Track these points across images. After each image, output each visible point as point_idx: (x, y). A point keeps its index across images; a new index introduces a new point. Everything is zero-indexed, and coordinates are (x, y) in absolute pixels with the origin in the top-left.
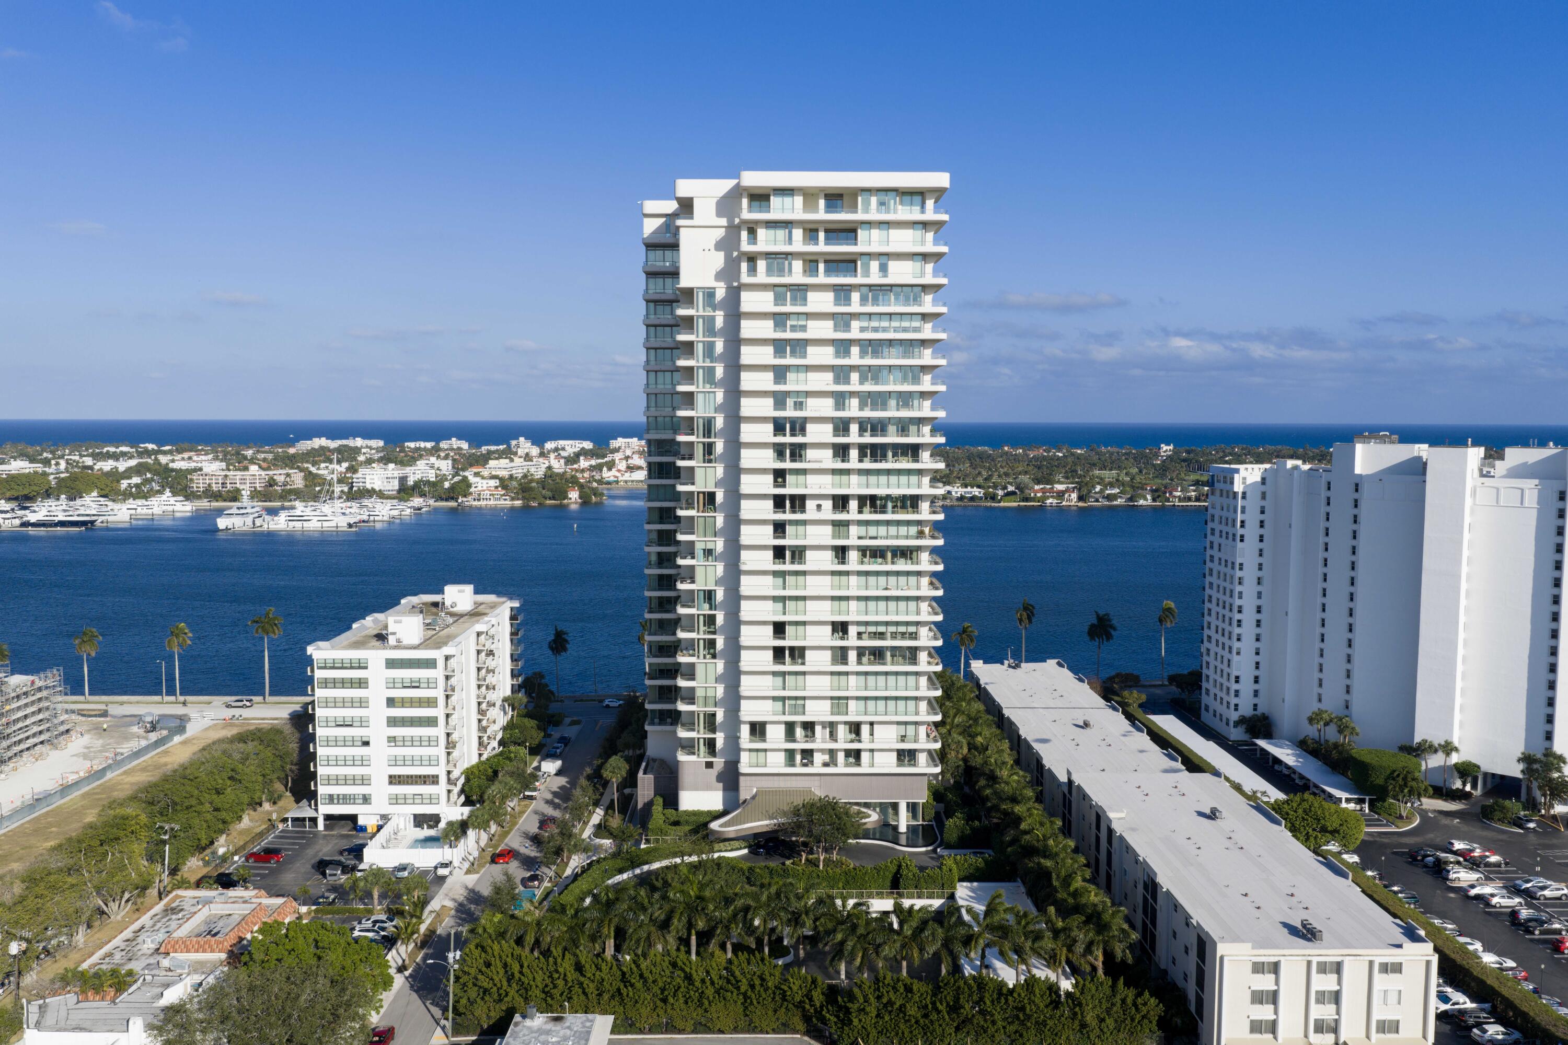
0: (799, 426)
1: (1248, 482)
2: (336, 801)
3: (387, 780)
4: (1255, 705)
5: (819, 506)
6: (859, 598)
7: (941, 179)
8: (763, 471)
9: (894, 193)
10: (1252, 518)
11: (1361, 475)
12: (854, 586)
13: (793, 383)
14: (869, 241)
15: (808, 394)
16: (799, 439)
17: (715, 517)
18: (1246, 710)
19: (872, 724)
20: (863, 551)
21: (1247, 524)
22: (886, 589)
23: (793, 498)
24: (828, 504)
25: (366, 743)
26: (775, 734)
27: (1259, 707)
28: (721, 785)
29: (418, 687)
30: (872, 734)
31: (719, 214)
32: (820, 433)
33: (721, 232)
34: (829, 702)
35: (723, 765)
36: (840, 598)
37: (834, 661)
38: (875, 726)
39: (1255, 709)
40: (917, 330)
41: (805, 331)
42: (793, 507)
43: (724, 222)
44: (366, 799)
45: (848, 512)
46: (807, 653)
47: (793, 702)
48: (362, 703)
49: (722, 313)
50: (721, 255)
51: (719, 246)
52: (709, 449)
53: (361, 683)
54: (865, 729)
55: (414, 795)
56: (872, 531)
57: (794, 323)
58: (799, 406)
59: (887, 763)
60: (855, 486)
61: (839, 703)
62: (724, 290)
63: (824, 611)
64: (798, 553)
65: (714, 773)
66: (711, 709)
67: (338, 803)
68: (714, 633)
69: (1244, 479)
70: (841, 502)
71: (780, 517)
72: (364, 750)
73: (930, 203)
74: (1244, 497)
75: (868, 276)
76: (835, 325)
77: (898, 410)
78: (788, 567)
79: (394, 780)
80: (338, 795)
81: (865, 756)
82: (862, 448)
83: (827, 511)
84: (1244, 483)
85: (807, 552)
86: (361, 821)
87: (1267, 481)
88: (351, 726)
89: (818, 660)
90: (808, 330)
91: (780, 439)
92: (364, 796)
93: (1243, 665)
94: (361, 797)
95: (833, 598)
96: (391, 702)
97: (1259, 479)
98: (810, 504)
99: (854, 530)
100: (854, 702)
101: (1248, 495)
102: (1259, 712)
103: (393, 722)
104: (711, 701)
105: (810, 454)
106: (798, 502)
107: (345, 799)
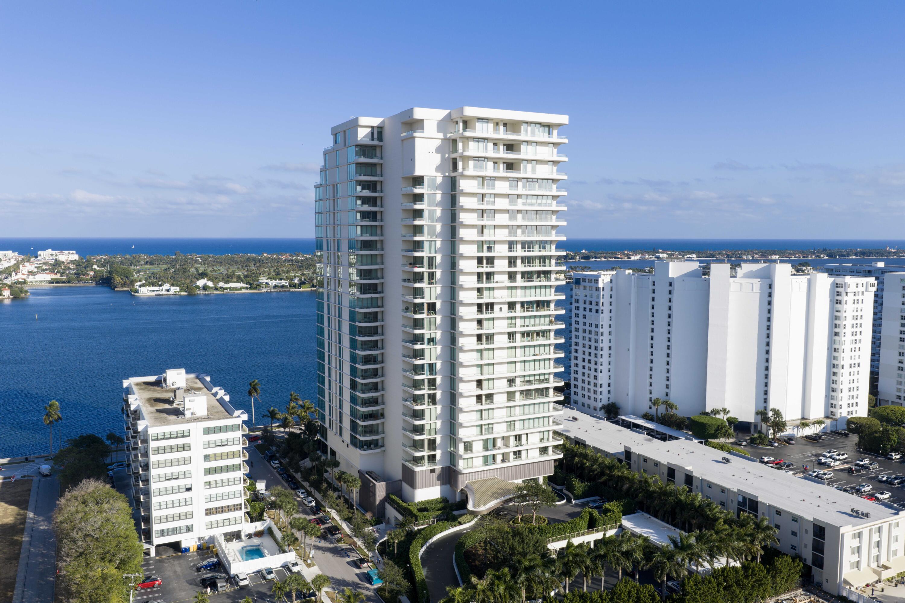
0: (490, 261)
1: (605, 282)
2: (166, 534)
3: (204, 512)
4: (609, 398)
5: (501, 309)
6: (521, 362)
7: (563, 119)
8: (472, 289)
9: (539, 125)
10: (607, 300)
11: (673, 278)
12: (519, 355)
13: (488, 236)
14: (526, 152)
15: (494, 242)
16: (489, 270)
17: (435, 318)
18: (605, 402)
19: (527, 434)
20: (523, 334)
21: (605, 304)
22: (534, 355)
23: (487, 305)
24: (505, 307)
25: (189, 489)
26: (478, 447)
27: (610, 399)
28: (439, 482)
29: (226, 445)
30: (527, 440)
31: (439, 131)
32: (501, 265)
33: (439, 142)
34: (506, 424)
35: (440, 470)
36: (511, 363)
37: (509, 399)
38: (529, 435)
39: (609, 401)
40: (550, 205)
41: (494, 205)
42: (487, 309)
43: (441, 136)
44: (189, 529)
45: (515, 312)
46: (495, 396)
47: (487, 426)
48: (186, 461)
49: (440, 192)
50: (439, 156)
51: (438, 150)
52: (432, 276)
53: (185, 448)
54: (524, 438)
55: (223, 520)
56: (527, 321)
57: (488, 199)
58: (489, 249)
59: (534, 456)
60: (520, 296)
61: (511, 424)
62: (441, 178)
63: (502, 371)
64: (490, 337)
65: (435, 475)
66: (432, 437)
67: (168, 535)
68: (435, 389)
69: (603, 280)
70: (511, 306)
71: (480, 316)
72: (188, 494)
73: (555, 132)
74: (603, 290)
75: (526, 173)
76: (510, 202)
77: (540, 251)
78: (484, 346)
79: (209, 512)
80: (168, 529)
81: (524, 454)
82: (523, 274)
83: (505, 312)
84: (603, 282)
85: (495, 336)
86: (183, 545)
87: (613, 281)
88: (177, 478)
89: (500, 400)
90: (496, 204)
91: (480, 270)
92: (187, 527)
93: (603, 378)
94: (185, 527)
95: (508, 363)
96: (207, 458)
97: (609, 280)
98: (496, 308)
99: (519, 322)
100: (518, 422)
101: (605, 289)
102: (610, 402)
103: (208, 471)
104: (433, 432)
105: (497, 278)
106: (490, 307)
107: (174, 531)
